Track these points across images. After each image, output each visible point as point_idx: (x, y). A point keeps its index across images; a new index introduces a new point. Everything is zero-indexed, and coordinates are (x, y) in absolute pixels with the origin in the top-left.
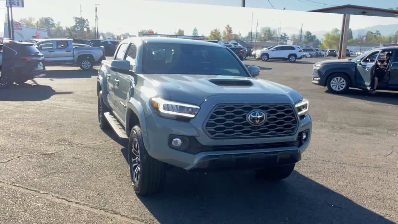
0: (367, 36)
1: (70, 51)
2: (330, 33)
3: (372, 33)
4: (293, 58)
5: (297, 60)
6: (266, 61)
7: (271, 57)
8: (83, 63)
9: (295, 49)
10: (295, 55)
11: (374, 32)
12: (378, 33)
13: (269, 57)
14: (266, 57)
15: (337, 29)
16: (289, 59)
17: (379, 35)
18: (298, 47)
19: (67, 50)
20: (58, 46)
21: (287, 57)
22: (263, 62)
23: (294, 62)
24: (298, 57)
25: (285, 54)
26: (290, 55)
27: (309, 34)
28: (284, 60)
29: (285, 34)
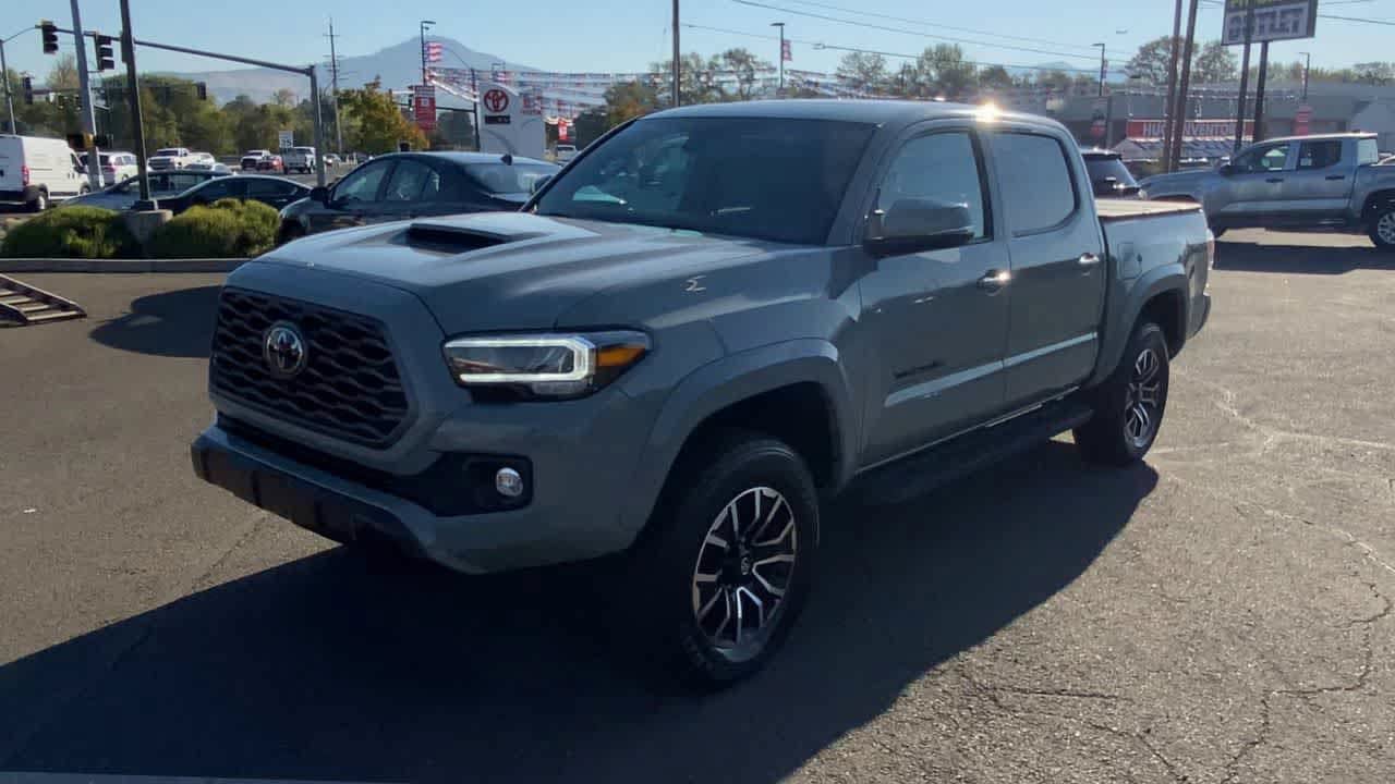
1: (1342, 178)
8: (1381, 223)
19: (1329, 175)
20: (1302, 160)
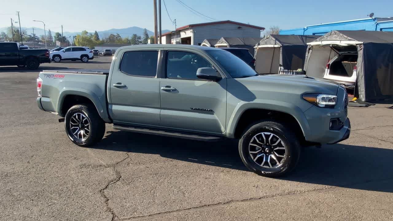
0: (110, 38)
2: (80, 34)
3: (114, 35)
4: (85, 59)
5: (89, 60)
6: (59, 62)
7: (63, 58)
9: (85, 50)
10: (87, 56)
11: (115, 34)
12: (119, 36)
13: (62, 58)
14: (58, 58)
15: (87, 31)
16: (81, 59)
17: (120, 38)
18: (88, 48)
21: (80, 58)
22: (56, 63)
23: (87, 62)
24: (90, 58)
25: (77, 55)
26: (82, 56)
27: (59, 36)
28: (74, 60)
29: (34, 35)
